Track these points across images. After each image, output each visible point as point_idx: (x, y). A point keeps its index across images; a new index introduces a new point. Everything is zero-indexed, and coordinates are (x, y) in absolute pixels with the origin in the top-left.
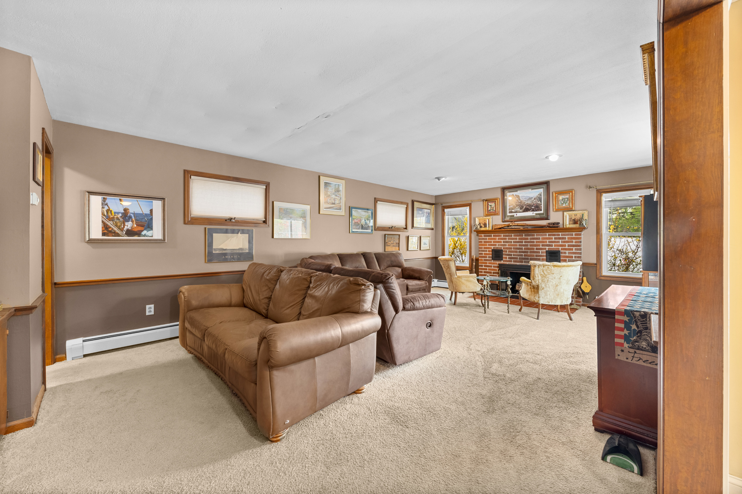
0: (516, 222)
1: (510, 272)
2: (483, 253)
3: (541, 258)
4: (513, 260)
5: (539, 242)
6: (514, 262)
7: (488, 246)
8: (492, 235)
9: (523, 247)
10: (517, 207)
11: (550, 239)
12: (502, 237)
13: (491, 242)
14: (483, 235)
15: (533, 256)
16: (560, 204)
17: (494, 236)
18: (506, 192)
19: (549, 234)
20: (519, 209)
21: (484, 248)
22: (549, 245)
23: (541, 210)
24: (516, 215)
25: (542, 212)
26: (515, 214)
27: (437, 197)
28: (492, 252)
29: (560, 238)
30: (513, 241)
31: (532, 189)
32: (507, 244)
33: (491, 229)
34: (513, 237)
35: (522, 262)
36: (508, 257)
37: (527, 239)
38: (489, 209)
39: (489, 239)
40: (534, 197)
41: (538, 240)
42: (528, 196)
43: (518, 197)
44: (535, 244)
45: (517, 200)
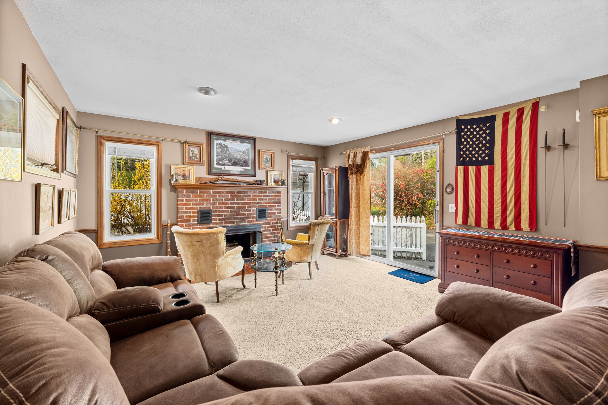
0: (225, 177)
2: (185, 215)
3: (252, 216)
4: (223, 221)
5: (250, 200)
6: (225, 224)
7: (192, 206)
8: (199, 190)
9: (235, 206)
10: (226, 159)
11: (259, 196)
12: (212, 194)
13: (197, 200)
14: (185, 190)
15: (245, 214)
16: (264, 163)
17: (200, 192)
18: (213, 137)
19: (259, 192)
20: (227, 162)
21: (186, 209)
22: (259, 202)
23: (249, 167)
24: (225, 168)
25: (250, 168)
26: (223, 167)
28: (198, 213)
29: (267, 196)
30: (224, 198)
31: (241, 142)
32: (218, 202)
33: (193, 182)
34: (224, 194)
35: (233, 222)
36: (218, 218)
37: (239, 196)
38: (191, 155)
39: (193, 196)
40: (243, 151)
41: (249, 198)
42: (237, 149)
43: (227, 147)
44: (247, 201)
45: (226, 151)
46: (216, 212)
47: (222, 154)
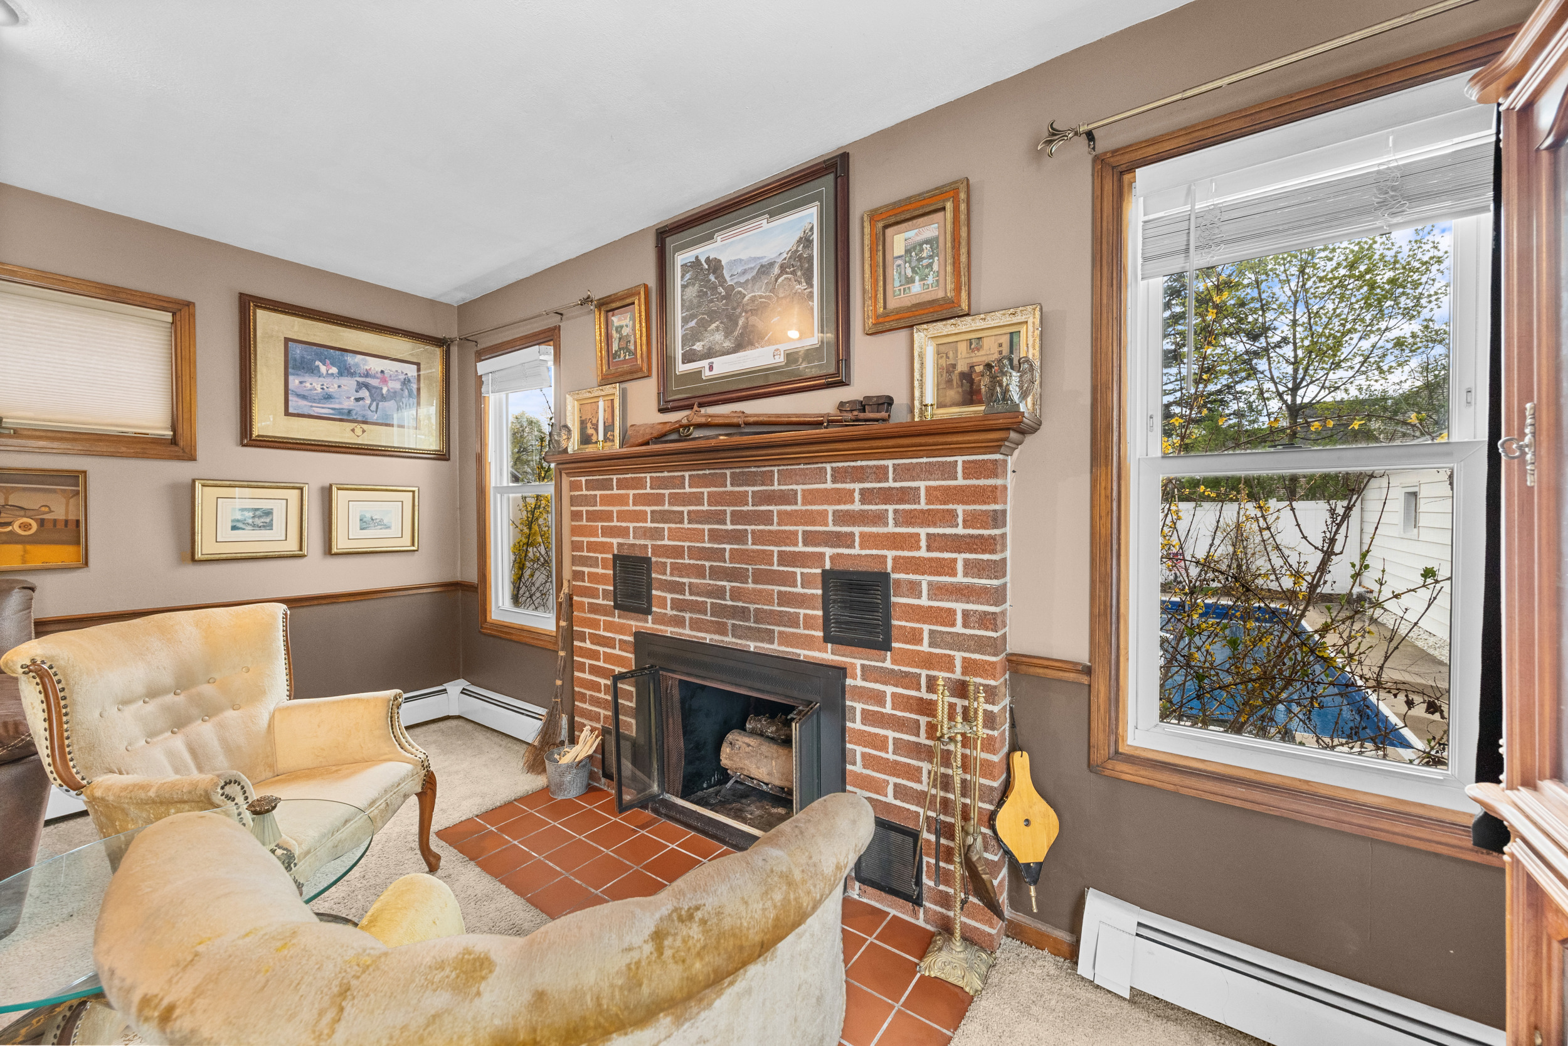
0: (705, 409)
1: (680, 681)
2: (586, 570)
3: (802, 611)
4: (687, 616)
5: (791, 518)
6: (692, 627)
7: (601, 539)
8: (616, 478)
9: (728, 547)
10: (713, 326)
11: (839, 497)
12: (648, 490)
13: (611, 517)
14: (583, 480)
15: (769, 598)
16: (897, 284)
17: (620, 484)
18: (671, 244)
19: (840, 470)
20: (719, 337)
21: (589, 547)
22: (838, 535)
24: (711, 368)
25: (813, 341)
26: (705, 363)
27: (465, 310)
28: (614, 568)
29: (887, 496)
30: (686, 509)
31: (772, 214)
32: (666, 526)
33: (616, 447)
34: (687, 489)
36: (669, 596)
37: (742, 499)
38: (615, 347)
39: (602, 500)
40: (780, 260)
41: (788, 508)
42: (755, 259)
43: (715, 266)
44: (775, 528)
45: (714, 288)
46: (664, 569)
47: (699, 305)
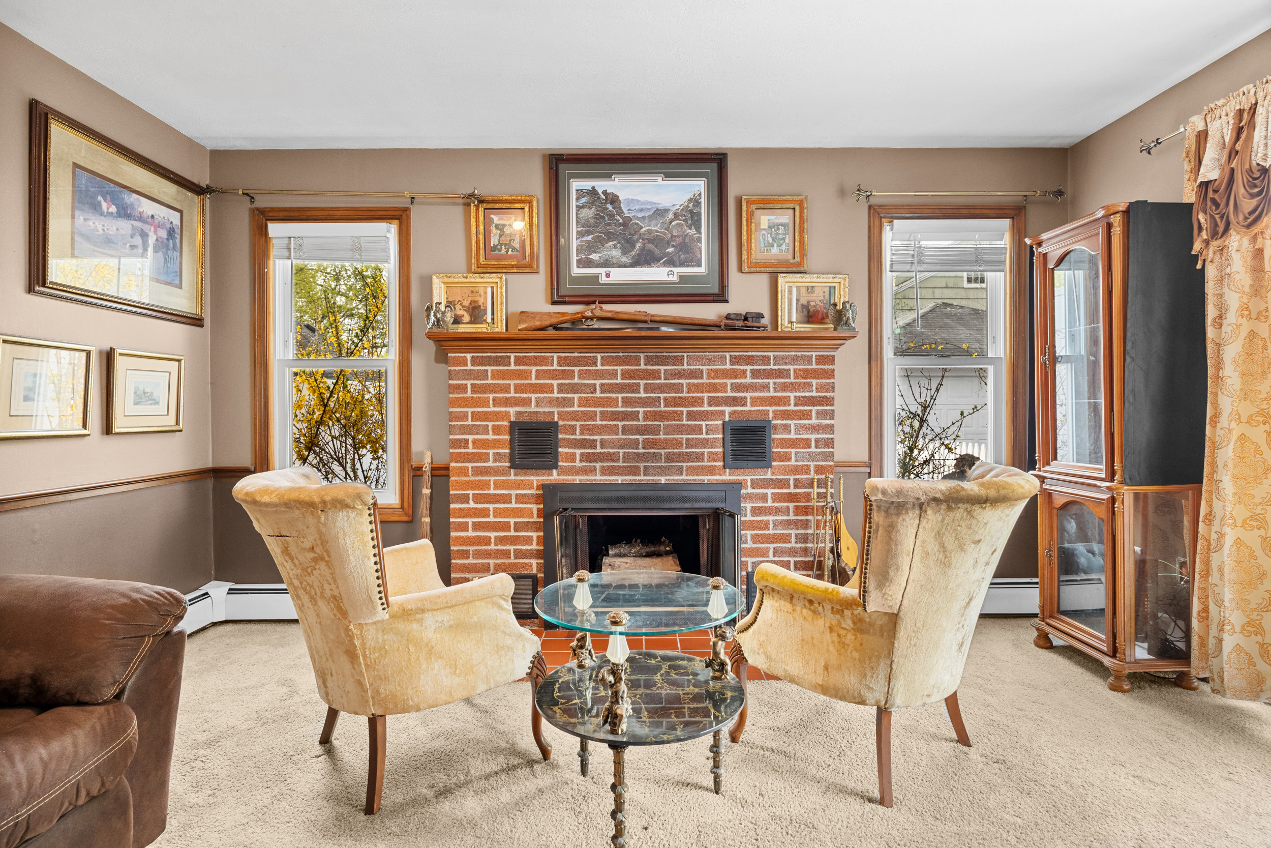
0: (606, 307)
1: (589, 517)
2: (471, 438)
3: (706, 450)
4: (598, 465)
5: (698, 388)
6: (603, 474)
7: (492, 409)
8: (512, 356)
9: (641, 410)
10: (611, 244)
11: (735, 374)
12: (555, 367)
13: (506, 389)
14: (469, 356)
15: (679, 444)
16: (762, 245)
17: (518, 361)
18: (565, 169)
19: (736, 357)
20: (616, 253)
21: (475, 416)
22: (735, 398)
23: (699, 265)
24: (608, 275)
25: (702, 270)
26: (602, 271)
27: (219, 157)
28: (511, 433)
29: (769, 374)
30: (598, 382)
31: (668, 176)
32: (576, 396)
33: (500, 328)
34: (599, 367)
35: (634, 471)
36: (578, 452)
37: (655, 375)
38: (494, 241)
39: (495, 375)
40: (674, 209)
41: (696, 381)
42: (652, 203)
43: (614, 200)
44: (684, 395)
45: (612, 216)
46: (572, 430)
47: (596, 225)
